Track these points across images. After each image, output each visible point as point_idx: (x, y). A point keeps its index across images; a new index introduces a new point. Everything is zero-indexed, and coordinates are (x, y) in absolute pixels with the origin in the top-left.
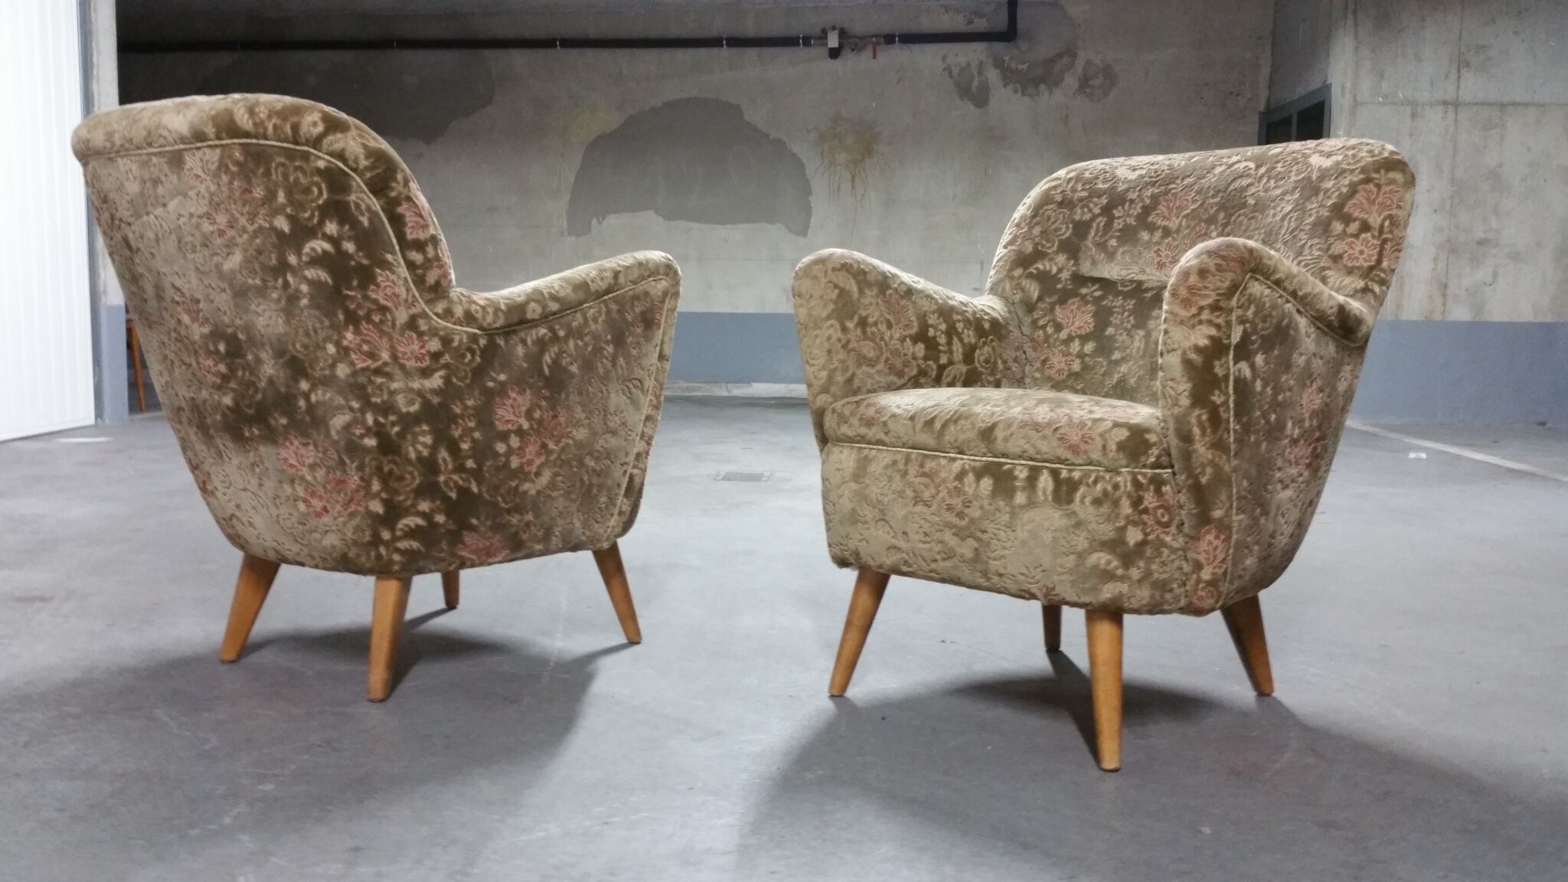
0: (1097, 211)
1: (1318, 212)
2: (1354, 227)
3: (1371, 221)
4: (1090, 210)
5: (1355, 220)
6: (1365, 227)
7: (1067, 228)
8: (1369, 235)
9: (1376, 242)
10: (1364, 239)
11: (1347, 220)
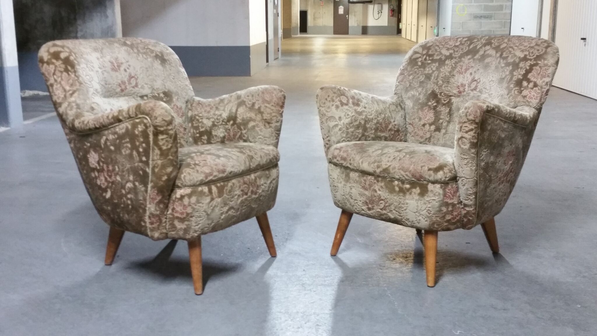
0: (434, 69)
1: (518, 77)
2: (531, 85)
3: (538, 82)
4: (432, 69)
5: (531, 82)
6: (535, 85)
7: (423, 77)
8: (537, 88)
9: (539, 91)
10: (535, 90)
11: (529, 81)
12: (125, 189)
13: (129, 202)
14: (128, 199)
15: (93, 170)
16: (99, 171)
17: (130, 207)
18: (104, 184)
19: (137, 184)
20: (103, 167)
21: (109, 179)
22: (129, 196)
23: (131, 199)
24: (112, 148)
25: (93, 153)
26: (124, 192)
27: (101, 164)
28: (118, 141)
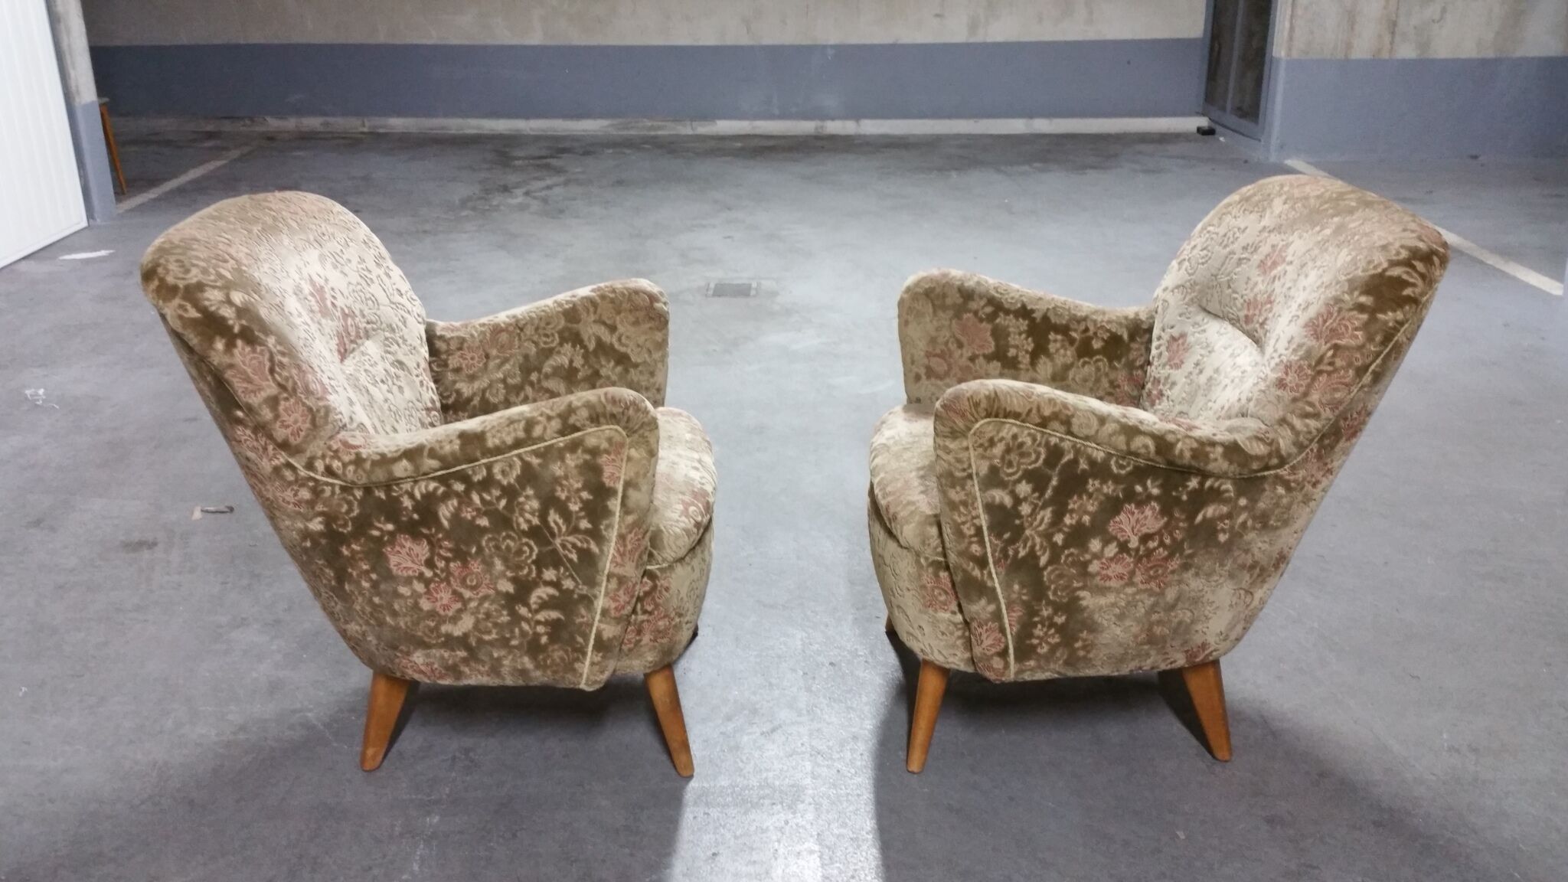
12: (527, 605)
13: (540, 629)
14: (538, 623)
15: (408, 581)
16: (427, 582)
17: (544, 640)
18: (446, 607)
19: (568, 584)
20: (447, 569)
21: (467, 594)
22: (541, 616)
23: (546, 623)
24: (484, 522)
25: (408, 544)
26: (523, 611)
27: (441, 564)
28: (503, 503)
